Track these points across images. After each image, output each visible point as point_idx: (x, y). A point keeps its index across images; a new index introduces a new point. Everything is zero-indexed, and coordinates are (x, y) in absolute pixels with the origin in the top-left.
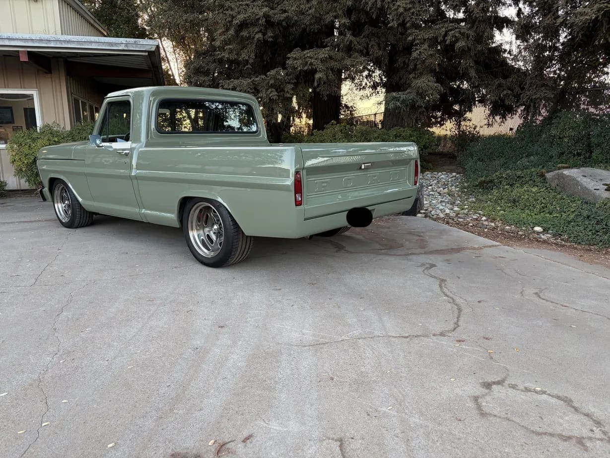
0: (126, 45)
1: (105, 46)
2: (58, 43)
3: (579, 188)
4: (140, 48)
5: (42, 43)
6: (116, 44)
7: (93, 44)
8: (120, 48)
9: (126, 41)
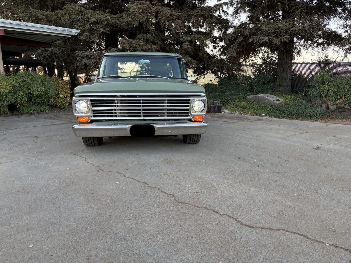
0: (63, 31)
1: (51, 31)
2: (25, 27)
3: (267, 100)
4: (69, 33)
5: (17, 26)
6: (57, 30)
7: (45, 29)
8: (59, 32)
9: (63, 29)
